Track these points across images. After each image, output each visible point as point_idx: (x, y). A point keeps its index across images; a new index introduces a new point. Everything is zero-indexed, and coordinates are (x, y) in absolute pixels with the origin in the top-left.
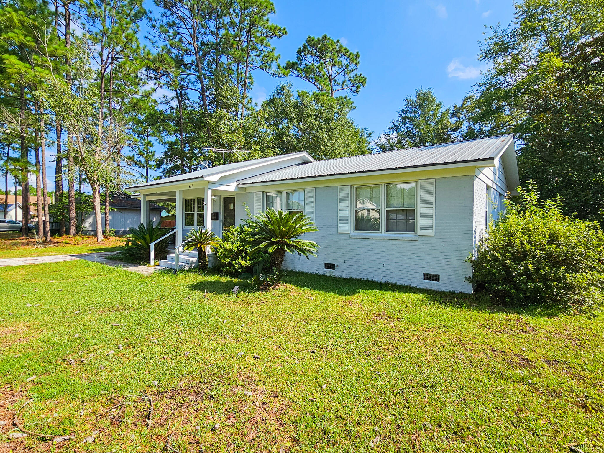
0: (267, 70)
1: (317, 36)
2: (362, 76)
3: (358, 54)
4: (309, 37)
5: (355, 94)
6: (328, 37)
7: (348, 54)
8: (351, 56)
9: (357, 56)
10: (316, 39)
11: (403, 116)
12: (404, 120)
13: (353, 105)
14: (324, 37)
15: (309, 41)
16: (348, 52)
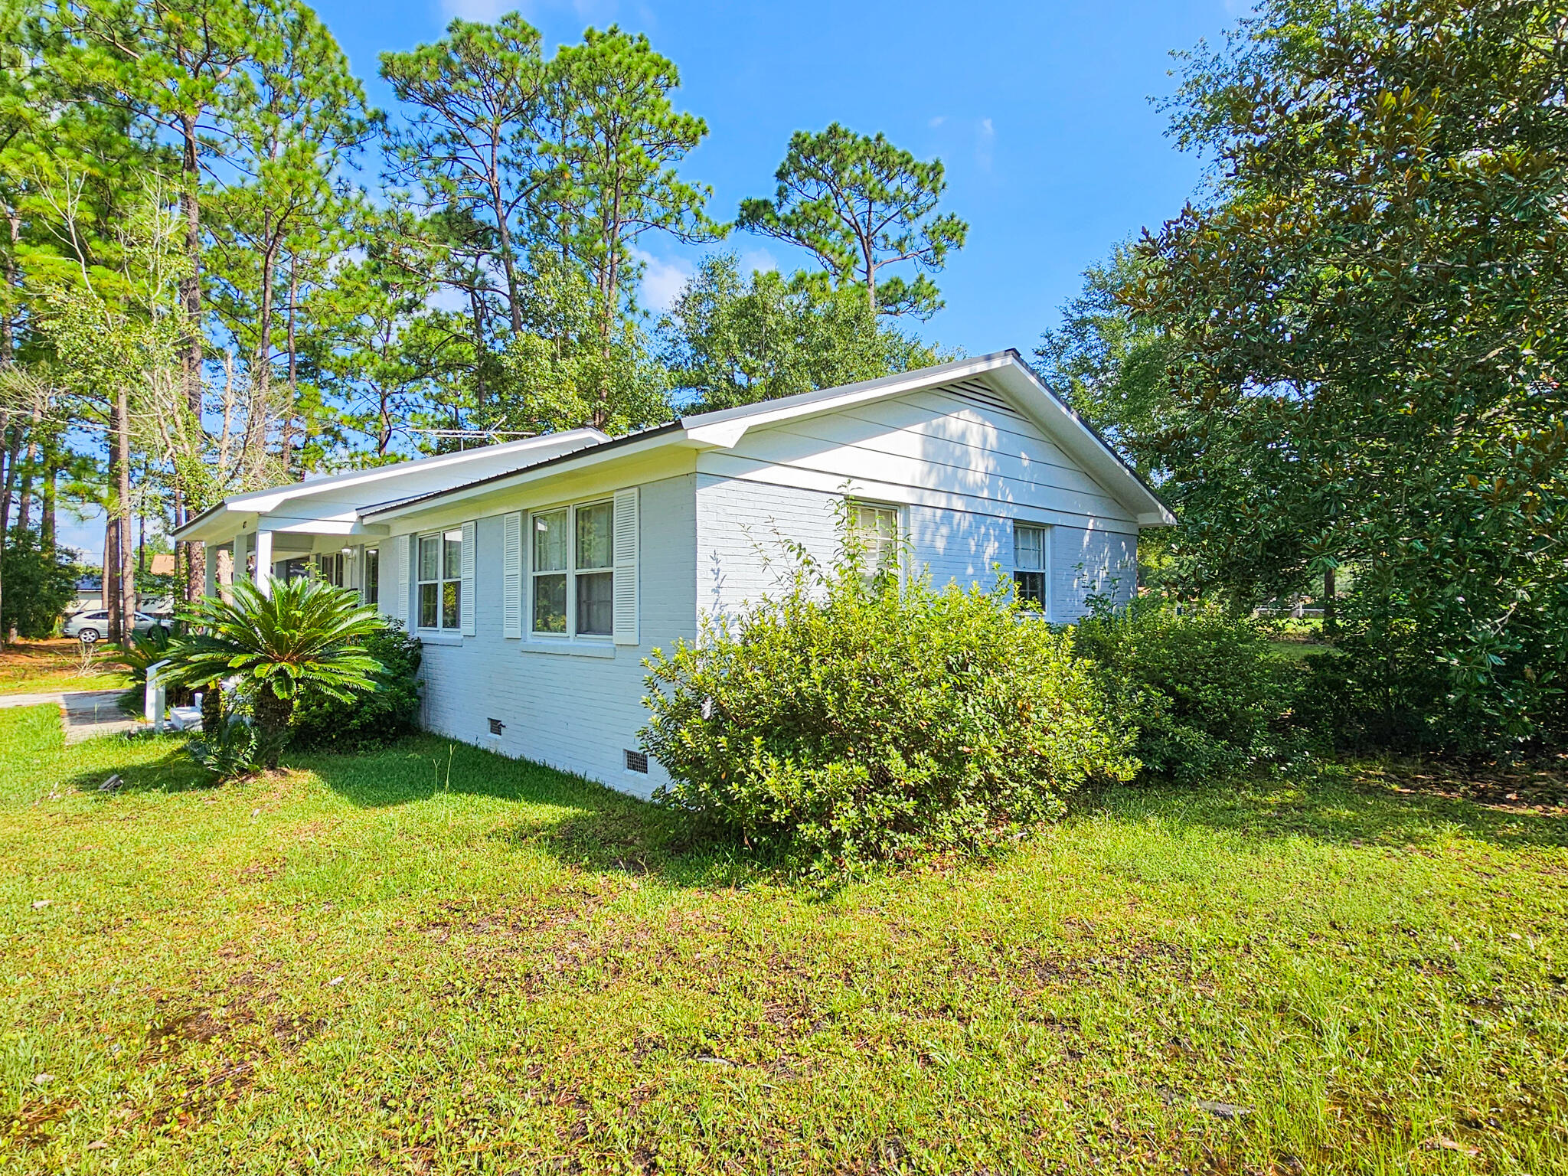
0: (671, 227)
1: (815, 131)
2: (956, 220)
3: (937, 163)
4: (798, 135)
5: (938, 269)
6: (842, 128)
7: (910, 166)
8: (918, 171)
9: (936, 169)
10: (813, 137)
11: (1076, 316)
12: (1078, 328)
13: (938, 298)
14: (833, 131)
15: (798, 143)
16: (908, 162)
